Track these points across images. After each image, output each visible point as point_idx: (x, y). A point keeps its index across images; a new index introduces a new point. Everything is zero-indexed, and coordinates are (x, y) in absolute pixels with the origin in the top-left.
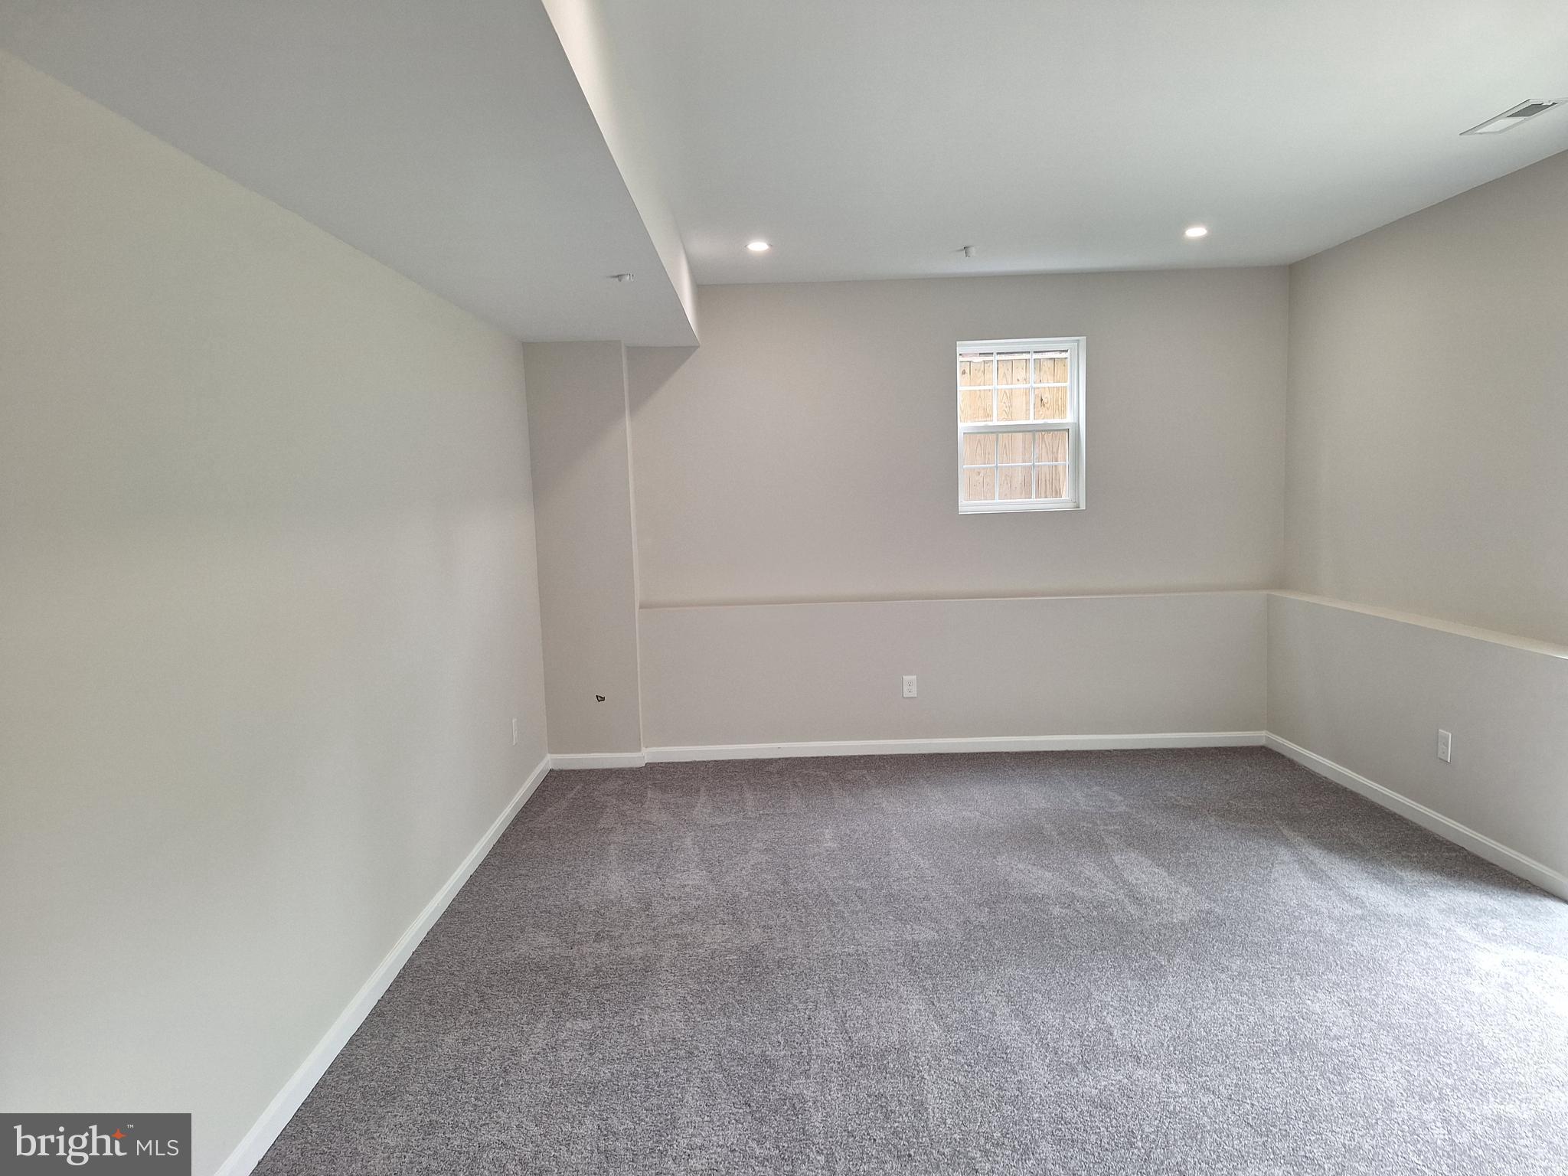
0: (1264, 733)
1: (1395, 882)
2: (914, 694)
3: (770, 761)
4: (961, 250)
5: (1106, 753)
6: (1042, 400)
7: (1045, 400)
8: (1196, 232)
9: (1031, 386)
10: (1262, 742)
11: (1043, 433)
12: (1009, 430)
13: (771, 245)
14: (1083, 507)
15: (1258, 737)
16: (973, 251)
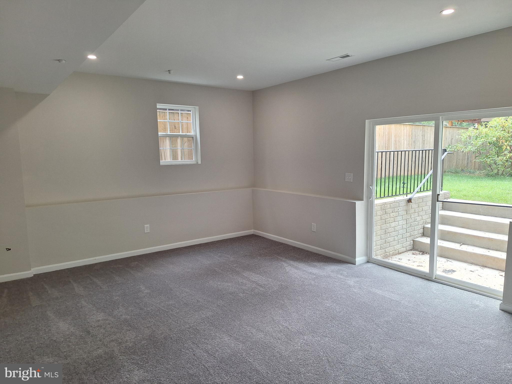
0: (252, 230)
1: (315, 266)
2: (149, 231)
3: (96, 264)
4: (167, 71)
5: (213, 243)
6: (175, 127)
7: (176, 127)
8: (240, 77)
9: (180, 122)
10: (252, 233)
11: (176, 138)
12: (176, 136)
13: (97, 57)
14: (200, 162)
15: (251, 232)
16: (172, 72)
